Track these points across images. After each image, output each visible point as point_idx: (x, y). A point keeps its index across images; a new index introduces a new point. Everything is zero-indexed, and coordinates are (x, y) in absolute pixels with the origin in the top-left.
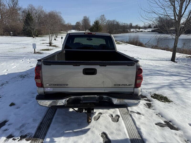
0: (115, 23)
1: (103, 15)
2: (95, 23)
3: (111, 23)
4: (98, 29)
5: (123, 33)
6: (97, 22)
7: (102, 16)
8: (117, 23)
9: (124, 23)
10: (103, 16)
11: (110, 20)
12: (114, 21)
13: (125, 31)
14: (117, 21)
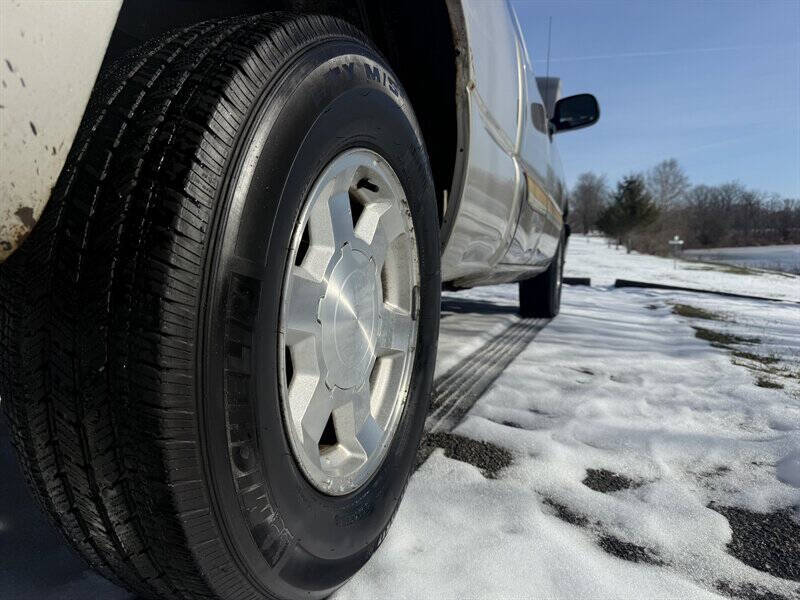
0: (735, 201)
1: (668, 161)
2: (620, 187)
3: (716, 198)
4: (634, 212)
5: (779, 243)
6: (631, 183)
7: (665, 165)
8: (748, 198)
9: (787, 201)
10: (672, 164)
11: (706, 188)
12: (728, 189)
13: (789, 236)
14: (748, 189)
